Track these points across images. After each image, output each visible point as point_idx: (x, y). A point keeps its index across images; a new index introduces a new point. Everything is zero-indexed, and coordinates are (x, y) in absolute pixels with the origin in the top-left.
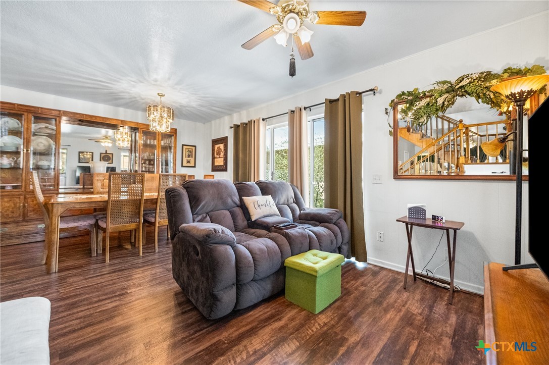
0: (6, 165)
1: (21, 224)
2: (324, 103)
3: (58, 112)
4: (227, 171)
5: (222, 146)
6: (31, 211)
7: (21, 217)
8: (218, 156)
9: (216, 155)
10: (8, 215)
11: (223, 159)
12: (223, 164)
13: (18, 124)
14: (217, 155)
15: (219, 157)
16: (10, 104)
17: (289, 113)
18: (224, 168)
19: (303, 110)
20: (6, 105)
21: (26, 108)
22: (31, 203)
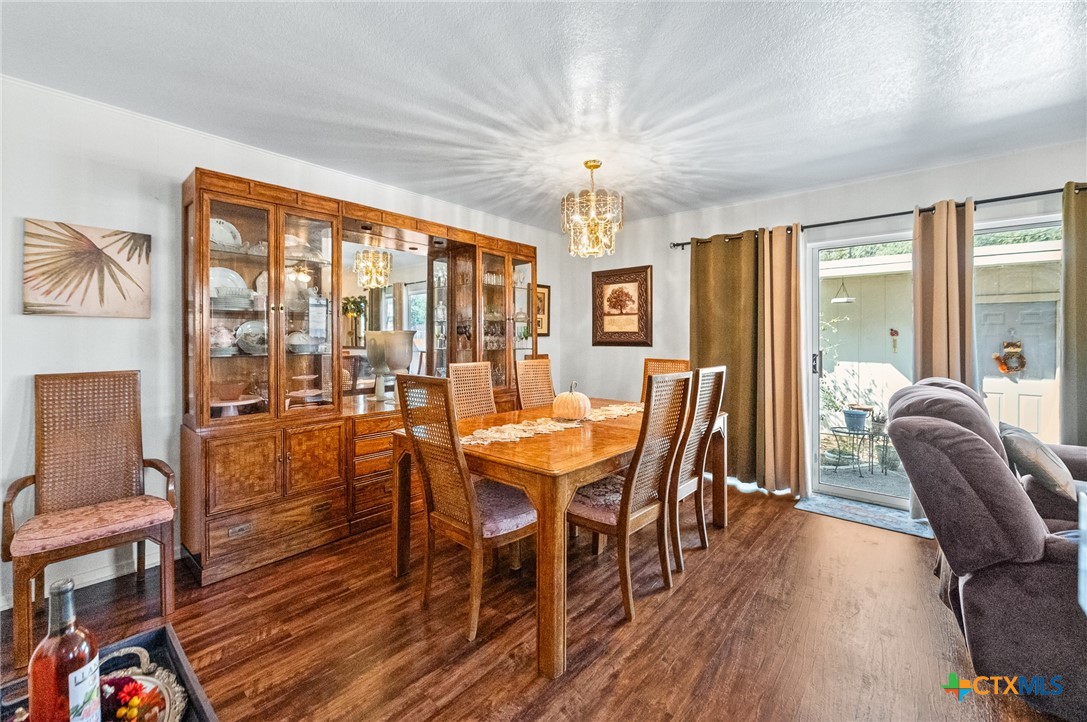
0: (226, 350)
1: (279, 507)
2: (1061, 190)
3: (336, 206)
4: (651, 346)
5: (631, 289)
6: (298, 471)
7: (279, 490)
8: (614, 311)
9: (606, 307)
10: (252, 486)
11: (636, 318)
12: (636, 330)
13: (234, 237)
14: (614, 306)
15: (622, 314)
16: (239, 180)
17: (916, 212)
18: (642, 338)
19: (970, 206)
20: (231, 185)
21: (273, 193)
22: (297, 448)
